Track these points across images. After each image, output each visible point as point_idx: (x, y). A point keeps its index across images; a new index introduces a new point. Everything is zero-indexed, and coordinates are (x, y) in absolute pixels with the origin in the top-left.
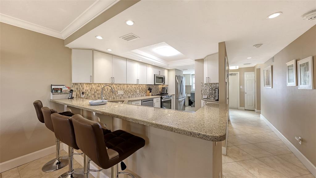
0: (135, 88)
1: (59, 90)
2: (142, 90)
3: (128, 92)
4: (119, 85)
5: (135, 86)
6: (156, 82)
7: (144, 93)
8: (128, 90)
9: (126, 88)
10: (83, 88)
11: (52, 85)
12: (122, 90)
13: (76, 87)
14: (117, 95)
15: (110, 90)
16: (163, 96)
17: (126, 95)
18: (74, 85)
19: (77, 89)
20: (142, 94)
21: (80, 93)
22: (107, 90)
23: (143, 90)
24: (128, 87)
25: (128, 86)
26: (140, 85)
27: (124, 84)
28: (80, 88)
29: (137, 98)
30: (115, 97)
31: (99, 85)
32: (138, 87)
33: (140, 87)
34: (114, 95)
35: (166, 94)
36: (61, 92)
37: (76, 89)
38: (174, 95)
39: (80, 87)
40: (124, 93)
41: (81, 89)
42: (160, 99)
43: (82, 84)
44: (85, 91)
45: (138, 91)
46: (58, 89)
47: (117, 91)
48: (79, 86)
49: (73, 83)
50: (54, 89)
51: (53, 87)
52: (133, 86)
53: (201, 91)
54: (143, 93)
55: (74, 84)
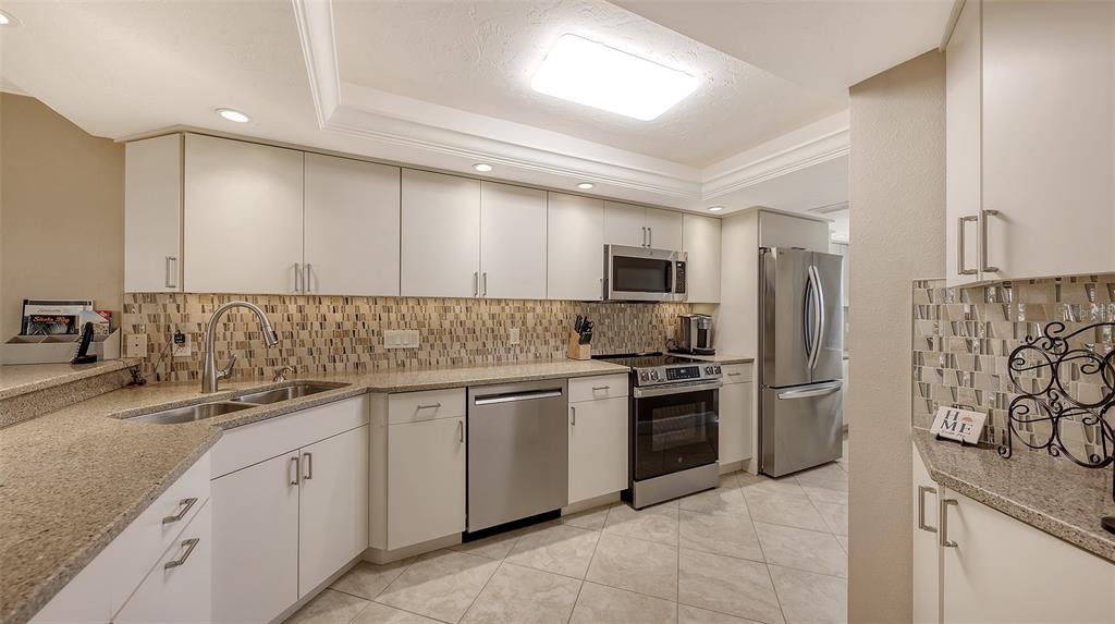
0: (493, 317)
1: (59, 323)
2: (540, 329)
3: (446, 339)
4: (391, 304)
5: (496, 309)
6: (615, 289)
7: (552, 342)
8: (447, 325)
9: (435, 316)
10: (185, 318)
11: (26, 302)
12: (407, 326)
13: (149, 309)
14: (379, 350)
15: (334, 327)
16: (640, 370)
17: (435, 354)
18: (140, 301)
19: (154, 319)
20: (543, 350)
21: (168, 339)
22: (317, 326)
23: (546, 330)
24: (450, 316)
25: (446, 310)
26: (530, 305)
27: (425, 299)
28: (168, 317)
29: (511, 368)
30: (365, 358)
31: (277, 303)
32: (517, 315)
33: (530, 316)
34: (359, 349)
35: (697, 352)
36: (68, 332)
37: (146, 321)
38: (751, 361)
39: (172, 309)
40: (425, 340)
41: (176, 317)
42: (624, 382)
43: (180, 300)
44: (196, 330)
45: (514, 332)
46: (54, 317)
47: (379, 334)
48: (165, 306)
49: (134, 295)
50: (33, 317)
51: (31, 310)
52: (484, 310)
53: (917, 359)
54: (547, 342)
55: (140, 298)
